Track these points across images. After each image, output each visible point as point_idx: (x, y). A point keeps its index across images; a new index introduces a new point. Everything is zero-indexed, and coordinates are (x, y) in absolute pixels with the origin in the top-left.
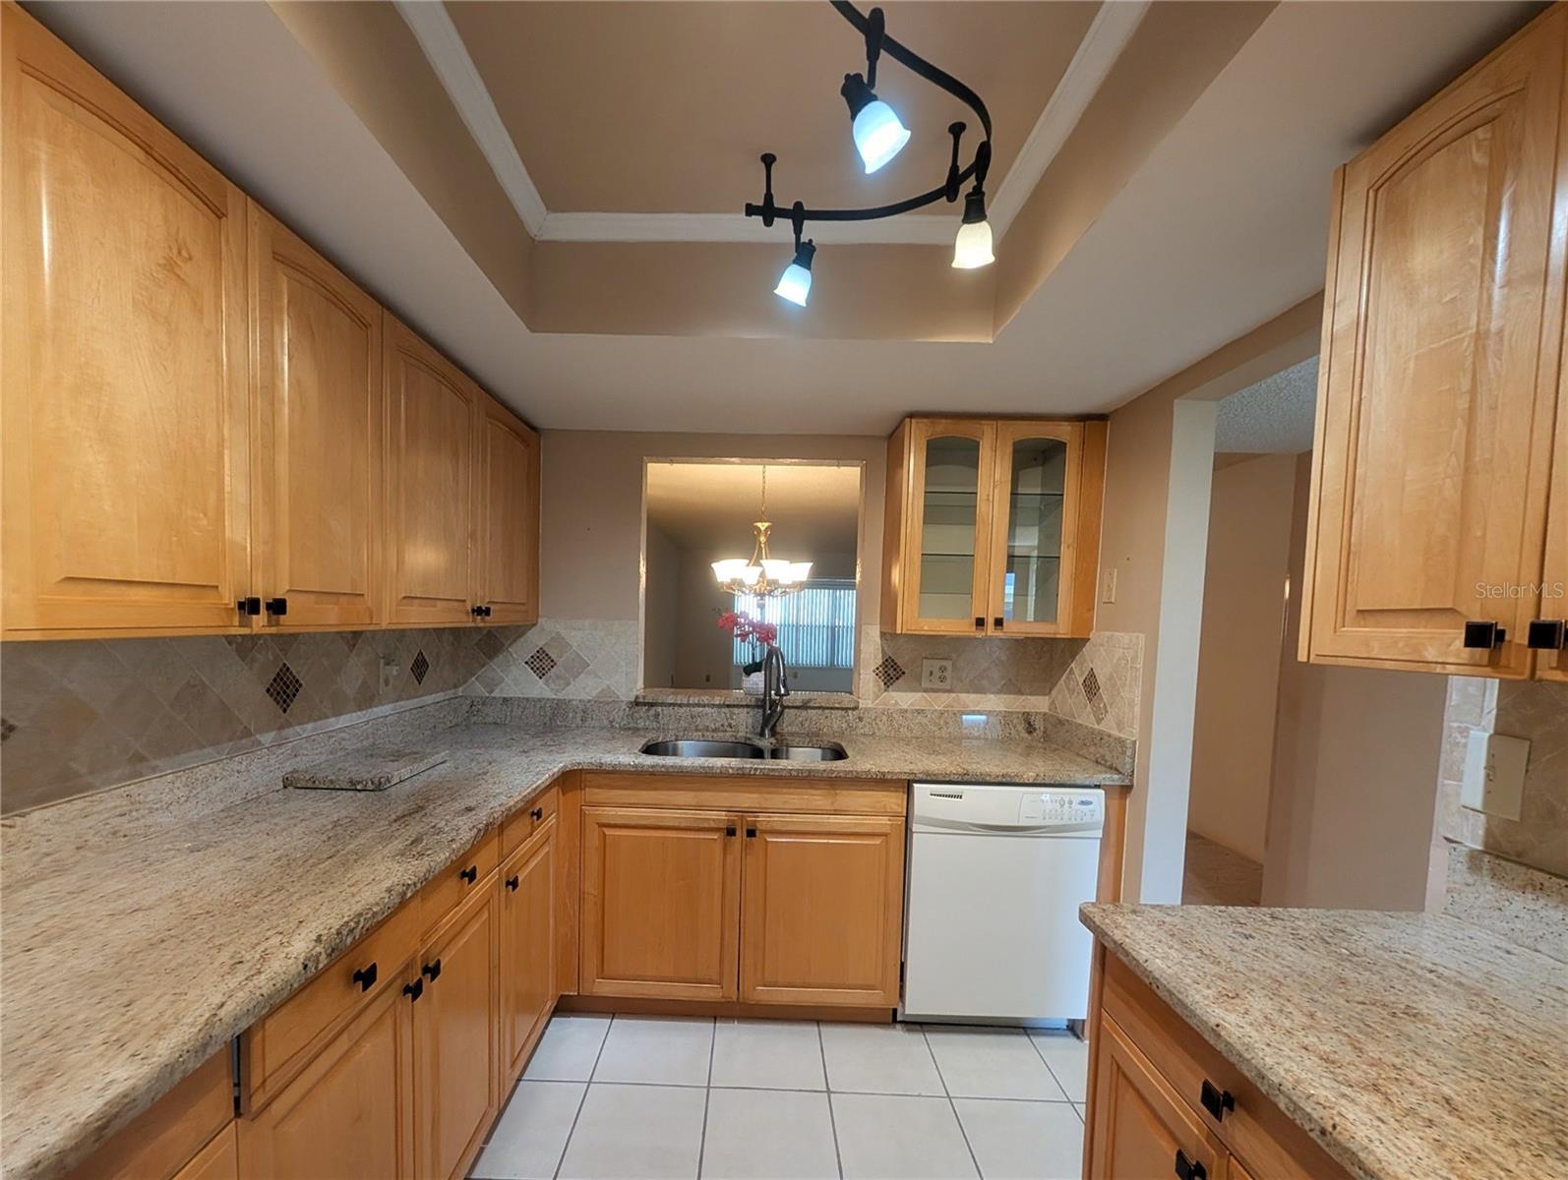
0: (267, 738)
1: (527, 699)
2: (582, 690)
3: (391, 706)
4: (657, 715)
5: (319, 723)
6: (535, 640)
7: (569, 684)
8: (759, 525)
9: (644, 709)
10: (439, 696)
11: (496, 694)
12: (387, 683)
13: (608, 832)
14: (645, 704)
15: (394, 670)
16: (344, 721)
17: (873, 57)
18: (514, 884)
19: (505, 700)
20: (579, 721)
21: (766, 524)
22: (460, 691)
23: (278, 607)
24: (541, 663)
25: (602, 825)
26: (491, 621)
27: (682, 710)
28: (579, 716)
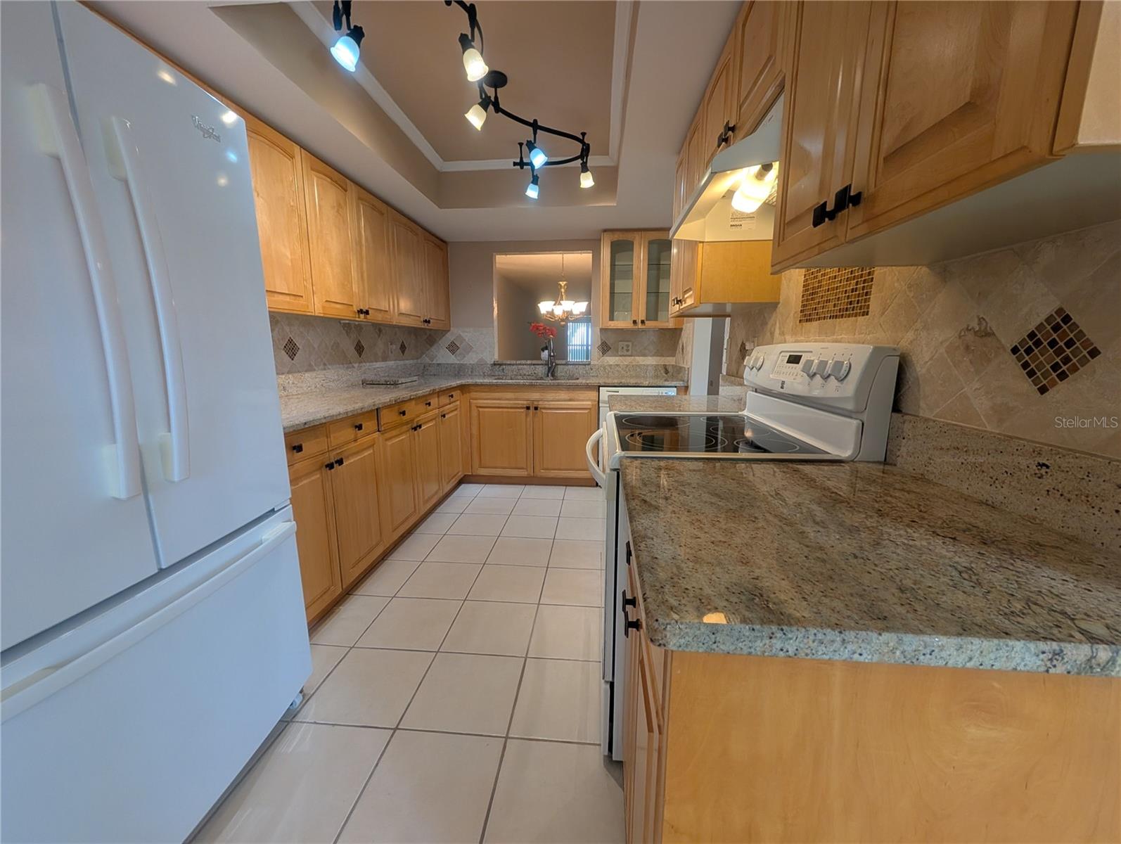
0: (356, 365)
1: (448, 364)
2: (471, 359)
3: (393, 362)
4: (503, 369)
5: (371, 364)
6: (449, 337)
7: (464, 357)
8: (561, 283)
9: (498, 366)
10: (411, 362)
11: (434, 362)
12: (392, 352)
13: (481, 409)
14: (498, 364)
15: (394, 347)
16: (378, 365)
17: (535, 133)
18: (444, 416)
19: (438, 364)
20: (470, 373)
21: (565, 283)
22: (419, 361)
23: (367, 313)
24: (453, 348)
25: (477, 407)
26: (431, 326)
27: (514, 367)
28: (470, 370)
